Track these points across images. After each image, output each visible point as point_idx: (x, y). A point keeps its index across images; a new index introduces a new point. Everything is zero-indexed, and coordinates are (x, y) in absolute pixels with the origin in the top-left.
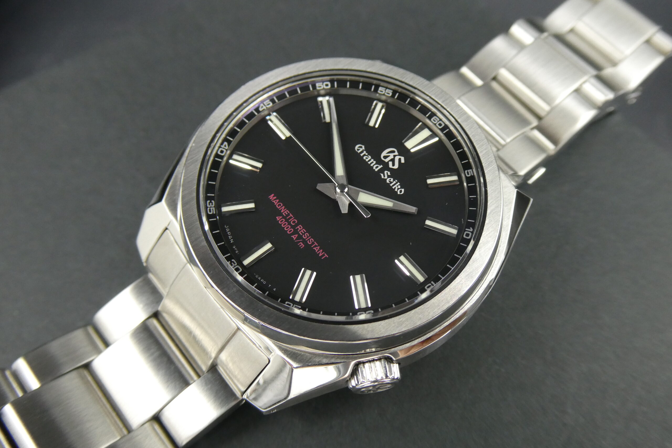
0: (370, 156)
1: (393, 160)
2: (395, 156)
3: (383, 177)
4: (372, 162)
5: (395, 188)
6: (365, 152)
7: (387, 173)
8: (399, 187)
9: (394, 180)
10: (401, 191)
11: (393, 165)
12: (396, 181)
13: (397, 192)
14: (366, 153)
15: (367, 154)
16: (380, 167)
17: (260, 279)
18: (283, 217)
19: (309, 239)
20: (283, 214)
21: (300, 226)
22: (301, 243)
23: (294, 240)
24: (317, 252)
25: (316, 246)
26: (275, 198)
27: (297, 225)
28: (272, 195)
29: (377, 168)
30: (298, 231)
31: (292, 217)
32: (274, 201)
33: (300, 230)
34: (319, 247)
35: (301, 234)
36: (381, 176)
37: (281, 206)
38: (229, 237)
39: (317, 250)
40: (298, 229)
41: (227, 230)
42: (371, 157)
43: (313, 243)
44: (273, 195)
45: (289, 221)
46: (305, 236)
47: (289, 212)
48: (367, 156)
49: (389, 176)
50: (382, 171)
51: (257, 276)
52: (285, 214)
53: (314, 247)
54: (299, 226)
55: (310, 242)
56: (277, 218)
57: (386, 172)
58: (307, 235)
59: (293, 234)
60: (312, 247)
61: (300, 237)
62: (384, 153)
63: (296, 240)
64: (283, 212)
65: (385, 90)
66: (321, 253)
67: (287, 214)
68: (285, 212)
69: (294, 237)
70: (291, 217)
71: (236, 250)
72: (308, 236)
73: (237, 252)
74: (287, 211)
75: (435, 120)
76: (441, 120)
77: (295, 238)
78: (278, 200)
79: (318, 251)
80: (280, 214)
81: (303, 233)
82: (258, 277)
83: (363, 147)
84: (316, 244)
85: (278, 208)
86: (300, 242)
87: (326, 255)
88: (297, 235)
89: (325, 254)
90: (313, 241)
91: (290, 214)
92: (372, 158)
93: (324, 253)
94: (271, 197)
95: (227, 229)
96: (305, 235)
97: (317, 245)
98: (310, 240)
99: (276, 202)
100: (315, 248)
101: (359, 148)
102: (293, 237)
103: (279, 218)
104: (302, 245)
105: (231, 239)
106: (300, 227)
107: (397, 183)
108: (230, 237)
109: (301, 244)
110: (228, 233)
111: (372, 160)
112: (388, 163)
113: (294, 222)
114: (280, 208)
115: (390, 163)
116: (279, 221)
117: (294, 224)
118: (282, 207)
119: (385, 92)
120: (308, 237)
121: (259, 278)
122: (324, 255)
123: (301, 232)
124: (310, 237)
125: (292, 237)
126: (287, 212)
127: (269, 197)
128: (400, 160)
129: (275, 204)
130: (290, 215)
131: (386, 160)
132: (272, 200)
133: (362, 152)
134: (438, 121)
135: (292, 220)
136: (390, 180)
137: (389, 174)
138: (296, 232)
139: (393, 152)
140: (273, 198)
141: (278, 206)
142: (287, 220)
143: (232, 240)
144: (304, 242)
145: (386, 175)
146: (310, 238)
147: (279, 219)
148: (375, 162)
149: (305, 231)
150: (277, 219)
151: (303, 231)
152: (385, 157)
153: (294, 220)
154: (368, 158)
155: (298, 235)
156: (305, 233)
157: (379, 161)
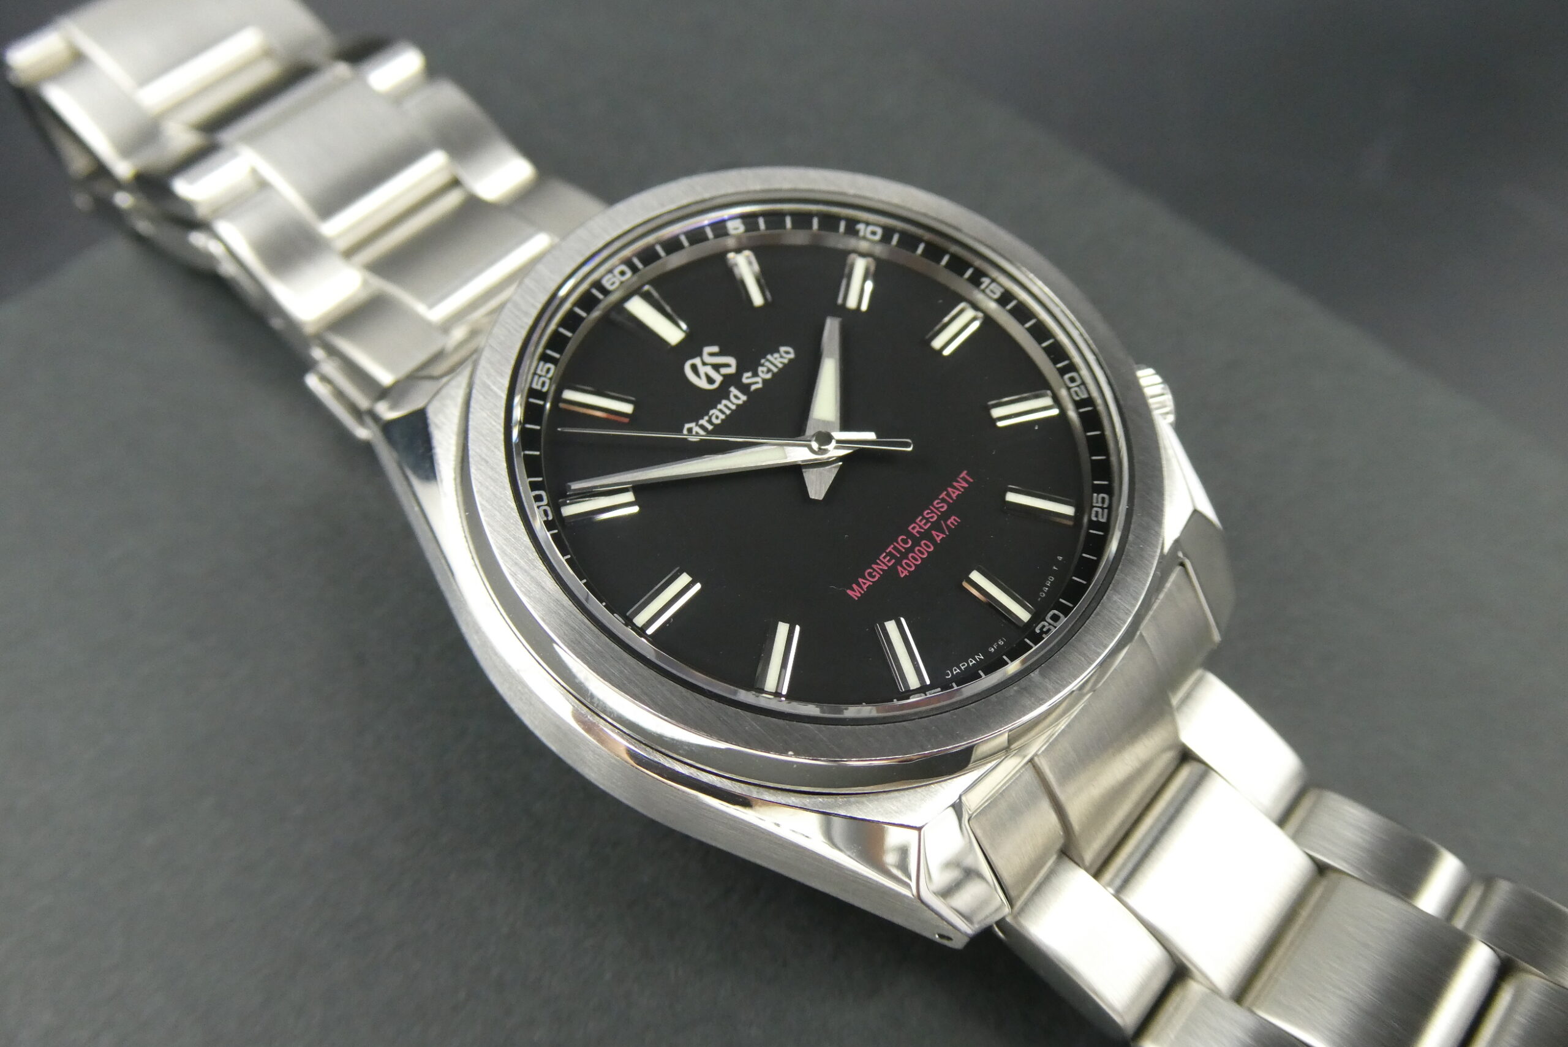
0: (711, 412)
1: (716, 367)
2: (704, 364)
3: (760, 386)
4: (726, 406)
5: (781, 363)
6: (703, 422)
7: (748, 378)
8: (776, 355)
9: (763, 365)
10: (787, 353)
11: (727, 365)
12: (763, 361)
13: (791, 361)
14: (703, 418)
15: (706, 418)
16: (734, 391)
17: (1047, 589)
18: (899, 562)
19: (937, 509)
20: (890, 565)
21: (910, 528)
22: (949, 522)
23: (944, 536)
24: (960, 491)
25: (948, 495)
26: (854, 586)
27: (910, 535)
28: (851, 594)
29: (737, 398)
30: (923, 531)
31: (892, 546)
32: (865, 587)
33: (921, 527)
34: (950, 489)
35: (929, 524)
36: (757, 390)
37: (872, 571)
38: (971, 664)
39: (957, 493)
40: (918, 532)
41: (957, 671)
42: (712, 409)
43: (943, 500)
44: (849, 592)
45: (904, 551)
46: (932, 517)
47: (884, 554)
48: (710, 418)
49: (755, 374)
50: (744, 389)
51: (1042, 595)
52: (889, 561)
53: (952, 499)
54: (912, 531)
55: (942, 507)
56: (904, 574)
57: (745, 381)
58: (928, 513)
59: (932, 539)
60: (951, 501)
61: (936, 526)
62: (703, 384)
63: (943, 533)
64: (887, 565)
65: (540, 376)
66: (961, 483)
67: (888, 558)
68: (885, 561)
69: (939, 537)
70: (895, 548)
71: (998, 644)
72: (930, 511)
73: (1001, 643)
74: (881, 558)
75: (611, 282)
76: (610, 271)
77: (942, 536)
78: (860, 580)
79: (958, 489)
80: (891, 573)
81: (924, 521)
82: (1044, 592)
83: (687, 426)
84: (943, 495)
85: (878, 576)
86: (947, 526)
87: (964, 474)
88: (933, 532)
89: (961, 476)
90: (939, 501)
91: (887, 551)
92: (715, 407)
93: (961, 478)
94: (855, 594)
95: (955, 673)
96: (930, 517)
97: (945, 493)
98: (937, 506)
99: (866, 583)
100: (954, 496)
101: (695, 431)
102: (938, 540)
103: (902, 572)
104: (953, 521)
105: (975, 660)
106: (914, 528)
107: (768, 360)
108: (971, 661)
109: (952, 523)
110: (962, 668)
111: (720, 406)
112: (725, 376)
113: (905, 542)
114: (877, 572)
115: (724, 371)
116: (909, 572)
117: (909, 540)
118: (874, 570)
119: (545, 376)
120: (932, 512)
121: (1046, 591)
122: (964, 479)
123: (925, 524)
124: (931, 507)
125: (939, 542)
126: (884, 558)
127: (857, 599)
128: (712, 354)
129: (871, 584)
130: (890, 551)
131: (718, 379)
132: (863, 592)
133: (702, 427)
134: (614, 276)
135: (901, 546)
136: (763, 372)
137: (749, 374)
138: (926, 535)
139: (694, 368)
140: (857, 591)
141: (874, 577)
142: (904, 555)
143: (976, 657)
144: (945, 516)
145: (755, 381)
146: (935, 508)
147: (903, 570)
148: (724, 402)
149: (920, 518)
150: (906, 575)
151: (921, 521)
152: (710, 380)
153: (901, 544)
154: (718, 414)
155: (933, 530)
156: (924, 518)
157: (722, 393)
